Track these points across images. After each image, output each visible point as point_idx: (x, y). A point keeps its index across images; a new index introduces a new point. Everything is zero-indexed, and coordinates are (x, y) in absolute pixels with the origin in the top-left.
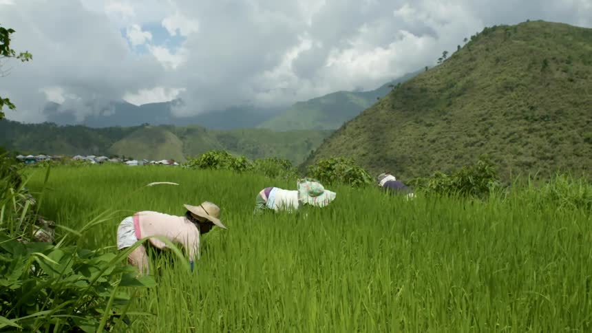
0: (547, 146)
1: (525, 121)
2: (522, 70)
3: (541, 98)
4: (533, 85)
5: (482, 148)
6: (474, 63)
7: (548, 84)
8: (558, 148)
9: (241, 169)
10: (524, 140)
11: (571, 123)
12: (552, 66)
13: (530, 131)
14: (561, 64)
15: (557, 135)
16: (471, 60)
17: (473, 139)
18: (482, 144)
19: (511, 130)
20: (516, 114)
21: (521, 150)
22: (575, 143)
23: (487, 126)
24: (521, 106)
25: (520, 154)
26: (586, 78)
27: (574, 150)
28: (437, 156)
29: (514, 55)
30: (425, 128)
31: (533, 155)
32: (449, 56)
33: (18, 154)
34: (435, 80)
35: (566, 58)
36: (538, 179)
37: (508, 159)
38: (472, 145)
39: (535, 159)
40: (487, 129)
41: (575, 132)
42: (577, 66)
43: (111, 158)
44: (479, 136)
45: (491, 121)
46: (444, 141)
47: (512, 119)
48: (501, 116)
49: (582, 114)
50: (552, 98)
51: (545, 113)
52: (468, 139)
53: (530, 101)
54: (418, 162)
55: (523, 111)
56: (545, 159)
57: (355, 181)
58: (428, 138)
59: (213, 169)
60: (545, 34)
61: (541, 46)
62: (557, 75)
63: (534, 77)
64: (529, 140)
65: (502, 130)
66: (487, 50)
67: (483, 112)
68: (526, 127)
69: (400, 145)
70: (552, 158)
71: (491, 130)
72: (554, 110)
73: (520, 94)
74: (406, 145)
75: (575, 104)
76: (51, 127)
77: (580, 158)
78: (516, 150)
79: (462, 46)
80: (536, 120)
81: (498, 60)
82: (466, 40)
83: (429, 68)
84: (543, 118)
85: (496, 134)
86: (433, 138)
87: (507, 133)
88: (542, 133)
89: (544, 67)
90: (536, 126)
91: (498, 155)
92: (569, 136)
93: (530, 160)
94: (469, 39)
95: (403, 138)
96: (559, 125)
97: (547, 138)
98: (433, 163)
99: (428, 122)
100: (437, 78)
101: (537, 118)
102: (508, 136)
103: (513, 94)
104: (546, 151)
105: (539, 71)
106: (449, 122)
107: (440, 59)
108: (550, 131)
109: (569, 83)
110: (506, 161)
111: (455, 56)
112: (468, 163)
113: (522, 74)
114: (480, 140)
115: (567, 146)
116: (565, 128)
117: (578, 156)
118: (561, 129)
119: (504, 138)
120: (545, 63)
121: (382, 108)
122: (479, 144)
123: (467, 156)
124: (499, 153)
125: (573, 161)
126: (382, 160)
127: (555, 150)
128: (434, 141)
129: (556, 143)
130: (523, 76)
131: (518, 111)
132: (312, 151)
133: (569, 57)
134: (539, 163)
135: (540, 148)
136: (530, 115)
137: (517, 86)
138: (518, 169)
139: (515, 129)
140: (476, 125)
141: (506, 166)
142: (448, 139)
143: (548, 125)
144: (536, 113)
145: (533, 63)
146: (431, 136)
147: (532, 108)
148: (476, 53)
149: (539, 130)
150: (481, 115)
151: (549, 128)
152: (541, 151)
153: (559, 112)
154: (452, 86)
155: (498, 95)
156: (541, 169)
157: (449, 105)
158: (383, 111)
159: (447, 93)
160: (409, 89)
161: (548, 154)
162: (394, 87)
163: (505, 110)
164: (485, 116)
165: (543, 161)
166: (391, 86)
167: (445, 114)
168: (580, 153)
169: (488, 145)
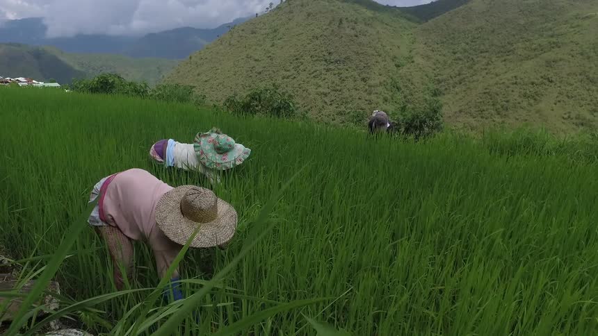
0: (337, 81)
1: (324, 63)
2: (325, 25)
3: (336, 47)
4: (331, 37)
5: (294, 81)
6: (292, 15)
7: (342, 37)
10: (323, 76)
11: (353, 66)
12: (344, 22)
13: (328, 70)
14: (351, 23)
15: (344, 75)
16: (291, 12)
17: (288, 73)
18: (295, 77)
19: (315, 68)
20: (319, 57)
21: (321, 83)
22: (355, 81)
23: (299, 64)
24: (322, 51)
25: (320, 86)
26: (365, 35)
27: (354, 86)
29: (320, 12)
30: (254, 62)
31: (328, 88)
32: (274, 7)
34: (262, 25)
35: (354, 19)
36: (331, 104)
37: (312, 89)
38: (288, 77)
39: (330, 91)
40: (298, 67)
41: (355, 73)
42: (360, 27)
44: (293, 71)
45: (301, 61)
46: (268, 73)
47: (316, 60)
48: (309, 58)
49: (361, 61)
50: (343, 47)
51: (338, 58)
52: (285, 73)
53: (329, 48)
54: (248, 88)
55: (324, 55)
56: (336, 91)
58: (256, 70)
61: (339, 8)
62: (348, 31)
63: (333, 31)
64: (327, 77)
65: (310, 68)
66: (302, 6)
67: (296, 54)
68: (325, 67)
69: (235, 75)
70: (340, 91)
71: (302, 67)
72: (344, 56)
73: (322, 42)
74: (239, 75)
75: (357, 53)
77: (358, 92)
78: (317, 84)
80: (332, 63)
81: (309, 15)
83: (259, 15)
84: (336, 62)
85: (304, 71)
86: (260, 70)
87: (312, 71)
88: (335, 72)
89: (340, 24)
90: (331, 66)
91: (304, 86)
92: (352, 76)
93: (326, 91)
95: (236, 69)
96: (346, 67)
97: (338, 76)
99: (257, 58)
100: (264, 23)
101: (332, 61)
102: (313, 73)
103: (318, 42)
104: (337, 85)
105: (336, 27)
106: (272, 59)
107: (267, 8)
108: (340, 72)
109: (355, 38)
110: (310, 91)
111: (278, 8)
113: (324, 28)
114: (293, 74)
115: (350, 83)
116: (349, 69)
118: (347, 70)
119: (310, 74)
120: (341, 21)
121: (221, 44)
122: (292, 77)
123: (284, 85)
124: (307, 84)
125: (353, 93)
126: (220, 86)
127: (343, 85)
128: (260, 73)
129: (343, 80)
130: (326, 29)
131: (321, 54)
133: (356, 19)
134: (332, 93)
135: (333, 83)
136: (328, 58)
137: (321, 36)
138: (318, 97)
139: (317, 68)
140: (291, 63)
141: (309, 94)
142: (271, 72)
143: (339, 67)
144: (332, 57)
145: (333, 20)
146: (258, 69)
147: (330, 53)
150: (295, 56)
151: (340, 69)
152: (334, 85)
153: (347, 58)
154: (275, 31)
155: (309, 41)
156: (333, 98)
157: (273, 46)
158: (221, 47)
159: (271, 36)
160: (243, 30)
161: (338, 88)
162: (231, 28)
163: (312, 53)
164: (298, 57)
165: (334, 92)
166: (229, 27)
167: (269, 52)
168: (358, 88)
169: (298, 79)
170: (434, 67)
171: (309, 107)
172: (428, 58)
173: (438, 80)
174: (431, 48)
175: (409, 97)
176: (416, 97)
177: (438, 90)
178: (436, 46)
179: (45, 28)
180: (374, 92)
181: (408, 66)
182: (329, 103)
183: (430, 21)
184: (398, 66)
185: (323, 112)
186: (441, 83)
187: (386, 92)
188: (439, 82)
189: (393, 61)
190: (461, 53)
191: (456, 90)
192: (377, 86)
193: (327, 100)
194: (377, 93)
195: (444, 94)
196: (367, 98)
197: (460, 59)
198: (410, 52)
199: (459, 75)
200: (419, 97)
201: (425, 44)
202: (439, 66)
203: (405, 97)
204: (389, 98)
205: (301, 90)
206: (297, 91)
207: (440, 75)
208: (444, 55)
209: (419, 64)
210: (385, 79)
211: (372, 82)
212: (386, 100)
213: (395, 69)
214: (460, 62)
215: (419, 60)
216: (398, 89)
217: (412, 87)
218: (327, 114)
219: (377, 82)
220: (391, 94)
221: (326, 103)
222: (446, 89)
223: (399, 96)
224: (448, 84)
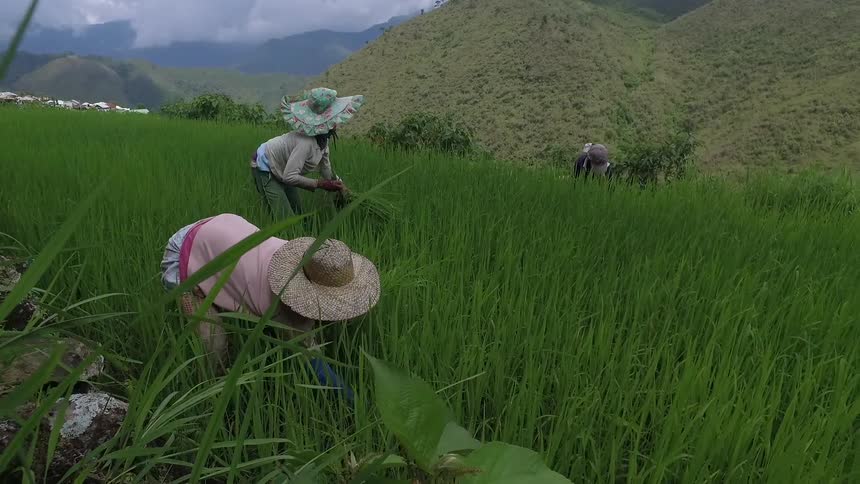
0: (538, 109)
1: (518, 81)
2: (521, 25)
3: (537, 58)
4: (530, 43)
5: (475, 107)
6: (473, 11)
7: (546, 43)
8: (548, 112)
10: (517, 101)
11: (563, 87)
12: (550, 21)
13: (524, 92)
14: (560, 23)
15: (549, 98)
16: (471, 6)
17: (467, 96)
18: (476, 102)
19: (506, 89)
20: (512, 72)
21: (513, 111)
23: (482, 83)
24: (516, 64)
25: (512, 115)
26: (581, 41)
27: (563, 115)
29: (515, 7)
30: (417, 80)
31: (524, 118)
34: (430, 26)
35: (564, 16)
36: (528, 142)
37: (500, 120)
38: (465, 102)
39: (526, 122)
40: (481, 87)
41: (565, 97)
42: (573, 27)
44: (473, 94)
45: (486, 78)
46: (437, 95)
47: (507, 78)
48: (496, 73)
49: (574, 79)
50: (547, 58)
51: (539, 74)
52: (461, 95)
53: (526, 60)
55: (519, 70)
56: (536, 122)
58: (421, 91)
61: (542, 1)
62: (555, 34)
63: (532, 34)
64: (522, 101)
65: (498, 88)
67: (478, 67)
68: (520, 87)
69: (390, 98)
70: (542, 122)
71: (486, 88)
72: (548, 71)
73: (517, 51)
74: (396, 98)
75: (569, 68)
77: (568, 124)
78: (508, 111)
80: (530, 80)
81: (498, 10)
83: (425, 11)
84: (537, 79)
85: (490, 92)
86: (426, 91)
87: (501, 92)
88: (536, 95)
89: (543, 24)
90: (529, 87)
91: (490, 115)
92: (560, 100)
93: (521, 122)
95: (392, 90)
96: (551, 88)
97: (540, 101)
99: (421, 74)
100: (433, 24)
101: (531, 78)
102: (502, 96)
103: (511, 51)
104: (537, 114)
105: (538, 28)
106: (443, 76)
107: (438, 2)
108: (543, 94)
109: (566, 44)
110: (498, 122)
111: (453, 1)
113: (521, 29)
114: (473, 98)
115: (556, 111)
116: (556, 91)
117: (566, 121)
118: (552, 92)
119: (498, 98)
120: (545, 19)
121: (371, 54)
122: (472, 102)
123: (460, 114)
124: (493, 112)
125: (561, 126)
126: (369, 114)
127: (546, 114)
128: (426, 95)
129: (548, 107)
130: (522, 32)
131: (514, 69)
133: (568, 16)
134: (531, 125)
135: (531, 110)
136: (525, 74)
137: (515, 41)
138: (510, 132)
139: (509, 89)
140: (471, 81)
141: (496, 127)
142: (441, 94)
143: (541, 87)
144: (531, 73)
145: (533, 19)
146: (424, 89)
147: (528, 67)
149: (533, 91)
150: (477, 71)
151: (542, 90)
153: (554, 74)
154: (448, 35)
155: (496, 50)
156: (531, 133)
157: (444, 56)
158: (371, 58)
159: (443, 42)
160: (402, 34)
161: (539, 118)
162: (385, 30)
163: (501, 67)
164: (480, 72)
165: (533, 124)
166: (382, 29)
167: (439, 65)
168: (568, 118)
169: (481, 104)
170: (684, 87)
171: (495, 145)
172: (676, 73)
173: (690, 107)
174: (680, 59)
175: (645, 132)
176: (656, 132)
177: (688, 121)
178: (688, 56)
179: (133, 34)
180: (591, 124)
181: (645, 85)
182: (525, 140)
183: (679, 18)
184: (628, 86)
185: (516, 153)
186: (694, 111)
187: (609, 124)
188: (691, 109)
189: (622, 78)
190: (727, 66)
191: (718, 121)
192: (596, 116)
193: (522, 135)
194: (595, 126)
195: (698, 128)
196: (583, 132)
197: (726, 75)
198: (648, 64)
199: (723, 99)
200: (660, 133)
201: (672, 52)
202: (692, 85)
203: (638, 132)
204: (614, 132)
205: (485, 121)
206: (479, 122)
207: (694, 99)
208: (701, 70)
209: (659, 83)
210: (609, 105)
211: (589, 110)
212: (609, 136)
213: (625, 90)
214: (725, 80)
215: (661, 77)
216: (629, 120)
217: (650, 117)
218: (522, 156)
219: (597, 109)
220: (617, 127)
221: (520, 139)
222: (702, 120)
223: (629, 130)
224: (705, 113)
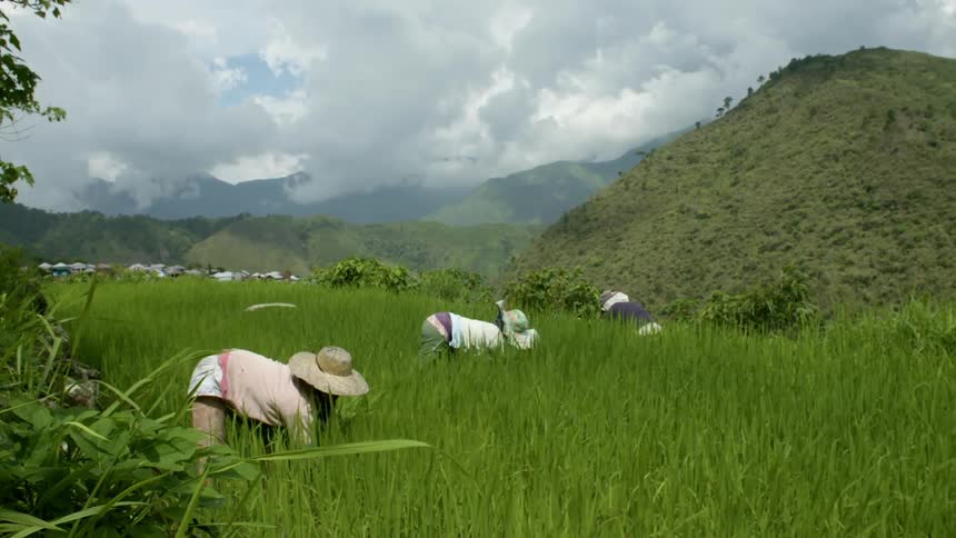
0: (895, 251)
1: (855, 210)
2: (852, 127)
3: (884, 173)
4: (871, 153)
5: (789, 254)
6: (774, 116)
7: (896, 150)
8: (912, 254)
9: (399, 287)
10: (857, 242)
11: (932, 212)
12: (902, 121)
13: (867, 227)
14: (916, 119)
15: (911, 233)
16: (771, 111)
17: (773, 240)
18: (788, 248)
19: (835, 224)
20: (845, 199)
21: (853, 257)
22: (940, 246)
23: (797, 218)
25: (851, 263)
27: (939, 258)
28: (715, 266)
29: (840, 103)
30: (696, 221)
31: (872, 266)
32: (734, 104)
33: (41, 261)
34: (711, 144)
37: (832, 272)
38: (773, 248)
39: (876, 273)
40: (796, 224)
41: (940, 228)
42: (943, 121)
43: (190, 268)
44: (784, 235)
45: (803, 210)
46: (726, 242)
47: (837, 207)
48: (819, 202)
50: (902, 172)
51: (891, 197)
52: (766, 239)
53: (865, 178)
54: (684, 276)
55: (855, 194)
56: (893, 271)
57: (584, 307)
58: (702, 237)
59: (354, 287)
60: (891, 69)
61: (883, 89)
62: (911, 136)
63: (872, 139)
64: (865, 241)
65: (821, 225)
66: (796, 95)
67: (789, 195)
68: (860, 219)
69: (656, 249)
70: (902, 271)
71: (804, 224)
72: (905, 192)
73: (850, 166)
74: (665, 248)
75: (940, 183)
76: (94, 219)
77: (948, 271)
78: (843, 258)
79: (755, 89)
80: (877, 209)
81: (813, 112)
82: (761, 78)
83: (702, 124)
84: (887, 206)
85: (811, 231)
86: (710, 237)
87: (829, 230)
88: (887, 229)
89: (888, 122)
90: (876, 217)
91: (814, 265)
92: (930, 235)
93: (867, 273)
94: (767, 78)
95: (660, 237)
96: (913, 216)
97: (895, 238)
98: (709, 278)
99: (701, 212)
100: (715, 140)
101: (877, 205)
102: (832, 235)
103: (839, 167)
104: (893, 259)
105: (881, 130)
106: (735, 212)
107: (720, 110)
108: (900, 227)
109: (931, 149)
110: (827, 275)
111: (744, 105)
112: (765, 278)
113: (853, 134)
114: (786, 241)
115: (927, 252)
116: (924, 222)
117: (945, 267)
118: (916, 222)
119: (824, 238)
120: (891, 116)
121: (627, 189)
122: (783, 247)
123: (765, 266)
124: (818, 261)
125: (937, 274)
126: (626, 273)
127: (909, 257)
128: (710, 243)
129: (909, 247)
130: (855, 138)
131: (847, 193)
132: (513, 258)
133: (929, 107)
134: (882, 278)
135: (883, 253)
136: (866, 199)
137: (845, 153)
138: (848, 288)
139: (843, 224)
140: (780, 217)
141: (827, 283)
142: (733, 239)
143: (896, 217)
144: (877, 197)
145: (872, 117)
146: (706, 234)
147: (869, 189)
148: (778, 100)
149: (881, 225)
150: (787, 201)
151: (899, 222)
152: (885, 259)
153: (915, 196)
154: (739, 154)
155: (815, 168)
156: (885, 288)
157: (734, 184)
158: (627, 194)
159: (732, 165)
160: (670, 158)
161: (896, 264)
162: (645, 155)
163: (826, 192)
164: (794, 203)
165: (887, 275)
166: (641, 153)
167: (728, 198)
168: (949, 262)
169: (798, 249)
221: (866, 300)
